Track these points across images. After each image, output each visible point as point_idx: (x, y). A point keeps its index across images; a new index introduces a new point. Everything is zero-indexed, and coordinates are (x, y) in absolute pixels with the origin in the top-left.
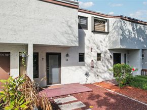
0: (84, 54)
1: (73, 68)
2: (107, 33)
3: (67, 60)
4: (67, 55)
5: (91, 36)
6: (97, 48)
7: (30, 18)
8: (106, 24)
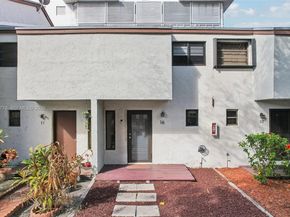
0: (197, 111)
1: (175, 136)
2: (253, 67)
3: (163, 123)
4: (163, 114)
5: (213, 77)
6: (228, 100)
7: (93, 63)
8: (250, 48)
